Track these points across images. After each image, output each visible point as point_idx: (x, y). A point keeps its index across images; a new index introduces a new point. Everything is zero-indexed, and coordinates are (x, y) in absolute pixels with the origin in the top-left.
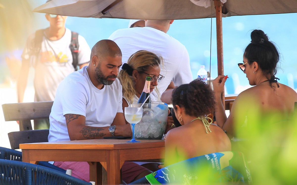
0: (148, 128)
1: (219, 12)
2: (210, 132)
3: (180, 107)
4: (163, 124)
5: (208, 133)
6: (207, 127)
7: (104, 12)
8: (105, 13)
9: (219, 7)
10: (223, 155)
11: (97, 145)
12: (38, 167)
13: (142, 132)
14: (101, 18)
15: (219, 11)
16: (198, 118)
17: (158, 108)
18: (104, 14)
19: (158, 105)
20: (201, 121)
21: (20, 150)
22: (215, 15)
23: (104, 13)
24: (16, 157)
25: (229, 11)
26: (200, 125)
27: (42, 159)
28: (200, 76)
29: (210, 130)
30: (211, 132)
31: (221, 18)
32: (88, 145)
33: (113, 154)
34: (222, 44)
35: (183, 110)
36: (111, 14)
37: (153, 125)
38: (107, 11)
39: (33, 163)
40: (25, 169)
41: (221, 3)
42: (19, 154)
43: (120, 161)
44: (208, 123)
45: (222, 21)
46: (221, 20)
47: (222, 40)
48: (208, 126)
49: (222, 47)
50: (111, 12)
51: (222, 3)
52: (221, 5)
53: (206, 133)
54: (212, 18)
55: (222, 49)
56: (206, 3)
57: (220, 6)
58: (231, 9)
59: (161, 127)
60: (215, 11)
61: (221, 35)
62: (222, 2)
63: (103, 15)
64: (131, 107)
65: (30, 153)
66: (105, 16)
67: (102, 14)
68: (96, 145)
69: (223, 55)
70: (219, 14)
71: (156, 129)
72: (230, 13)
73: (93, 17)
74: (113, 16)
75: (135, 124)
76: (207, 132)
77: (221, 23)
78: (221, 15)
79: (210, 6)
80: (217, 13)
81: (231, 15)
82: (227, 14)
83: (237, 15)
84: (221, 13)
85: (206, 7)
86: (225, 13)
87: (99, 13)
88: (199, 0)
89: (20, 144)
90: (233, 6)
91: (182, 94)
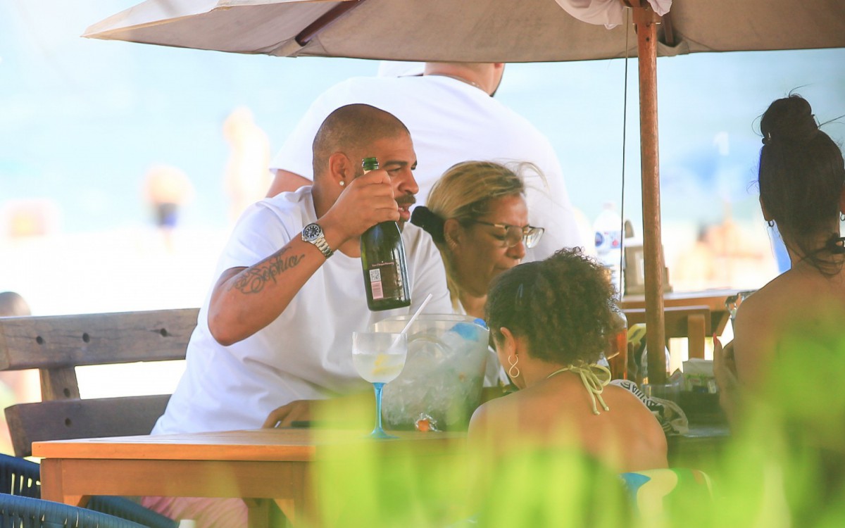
1: (647, 44)
2: (604, 409)
3: (513, 333)
5: (598, 413)
6: (595, 394)
7: (301, 38)
8: (306, 40)
9: (648, 26)
10: (647, 479)
11: (265, 447)
12: (82, 513)
13: (407, 406)
14: (293, 56)
15: (648, 39)
16: (567, 367)
18: (303, 44)
19: (454, 326)
20: (579, 375)
21: (35, 459)
22: (637, 51)
23: (302, 41)
24: (30, 481)
25: (684, 38)
26: (573, 390)
27: (106, 488)
29: (604, 405)
30: (607, 409)
31: (653, 59)
32: (239, 447)
34: (656, 139)
35: (524, 342)
36: (326, 45)
37: (442, 387)
38: (313, 37)
39: (72, 501)
40: (43, 520)
41: (654, 16)
42: (33, 472)
45: (655, 69)
46: (652, 66)
47: (657, 129)
48: (599, 392)
49: (656, 150)
50: (325, 37)
51: (656, 13)
52: (655, 20)
53: (594, 413)
54: (629, 59)
55: (655, 154)
56: (609, 14)
57: (651, 23)
58: (690, 31)
60: (634, 40)
61: (654, 113)
62: (655, 11)
63: (298, 47)
64: (377, 331)
65: (64, 471)
66: (308, 49)
67: (295, 43)
68: (262, 447)
69: (658, 175)
70: (649, 47)
72: (687, 43)
73: (269, 53)
74: (332, 51)
75: (382, 384)
76: (595, 409)
77: (654, 75)
78: (653, 51)
79: (622, 24)
80: (640, 45)
81: (691, 49)
82: (678, 47)
83: (707, 49)
84: (654, 44)
85: (610, 26)
86: (673, 44)
87: (289, 41)
88: (587, 6)
89: (33, 443)
90: (694, 23)
91: (521, 296)
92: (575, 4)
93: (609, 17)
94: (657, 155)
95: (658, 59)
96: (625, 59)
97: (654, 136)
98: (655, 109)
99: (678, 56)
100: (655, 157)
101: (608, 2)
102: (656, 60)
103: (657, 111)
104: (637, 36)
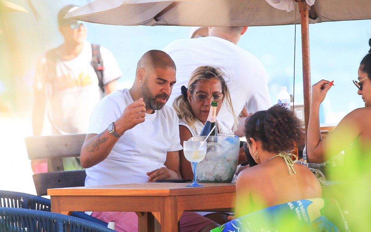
0: (214, 169)
1: (305, 18)
2: (294, 172)
3: (255, 140)
4: (233, 163)
5: (291, 174)
8: (158, 19)
9: (305, 10)
10: (311, 202)
11: (147, 190)
12: (71, 218)
14: (153, 25)
15: (305, 16)
16: (278, 155)
17: (227, 142)
18: (157, 20)
19: (227, 138)
20: (283, 158)
21: (48, 197)
22: (300, 21)
23: (157, 19)
24: (44, 206)
25: (319, 16)
26: (281, 164)
27: (77, 208)
28: (281, 100)
30: (295, 172)
32: (135, 190)
33: (169, 201)
34: (309, 59)
35: (260, 144)
36: (167, 21)
37: (220, 164)
38: (161, 17)
39: (65, 213)
40: (55, 221)
41: (308, 6)
42: (47, 203)
43: (178, 211)
44: (292, 161)
45: (308, 28)
47: (309, 54)
48: (292, 165)
49: (309, 63)
52: (308, 8)
53: (289, 174)
54: (296, 25)
56: (288, 6)
57: (306, 9)
58: (322, 13)
59: (230, 167)
60: (299, 16)
62: (308, 4)
63: (155, 22)
64: (192, 140)
65: (61, 201)
66: (159, 22)
67: (154, 20)
68: (146, 190)
69: (310, 74)
70: (305, 19)
71: (225, 169)
72: (320, 18)
73: (143, 25)
74: (169, 23)
75: (196, 163)
76: (290, 172)
77: (308, 31)
78: (307, 21)
79: (294, 9)
80: (302, 19)
81: (322, 20)
82: (316, 20)
83: (330, 20)
84: (307, 19)
85: (289, 11)
86: (315, 18)
87: (151, 19)
88: (278, 3)
89: (48, 189)
90: (324, 9)
91: (258, 124)
92: (274, 1)
93: (288, 7)
94: (309, 65)
95: (309, 24)
96: (295, 25)
97: (308, 57)
98: (309, 46)
99: (317, 23)
100: (309, 66)
101: (287, 1)
102: (308, 25)
103: (309, 47)
104: (300, 15)
